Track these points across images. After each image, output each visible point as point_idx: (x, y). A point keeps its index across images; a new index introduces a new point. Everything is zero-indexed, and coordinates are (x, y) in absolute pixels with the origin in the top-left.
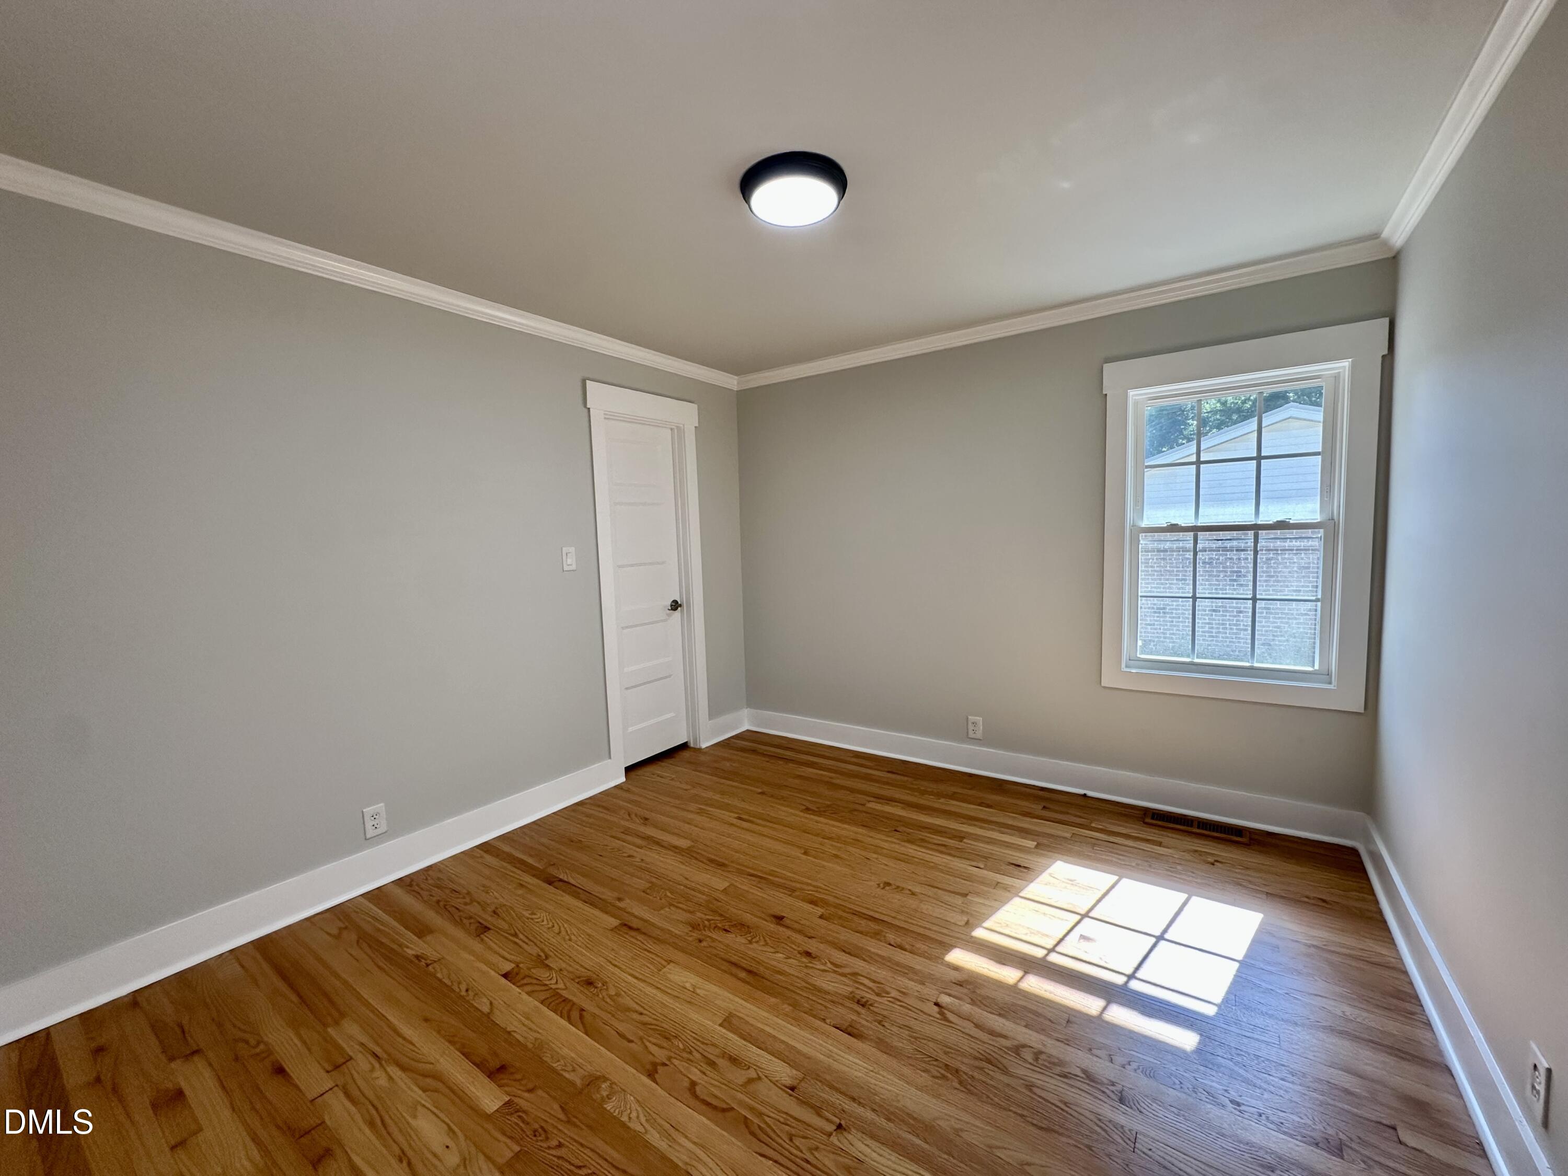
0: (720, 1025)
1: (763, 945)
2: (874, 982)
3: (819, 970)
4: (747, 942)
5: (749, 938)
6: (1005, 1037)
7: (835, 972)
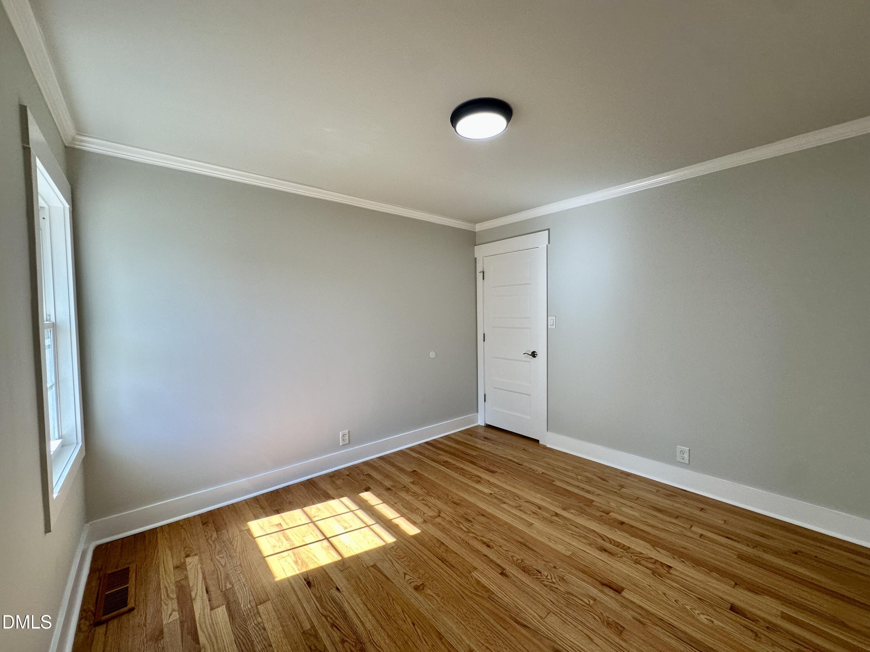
0: (533, 524)
1: (514, 556)
2: (461, 528)
3: (485, 538)
4: (524, 560)
5: (523, 563)
6: (424, 504)
7: (477, 535)
